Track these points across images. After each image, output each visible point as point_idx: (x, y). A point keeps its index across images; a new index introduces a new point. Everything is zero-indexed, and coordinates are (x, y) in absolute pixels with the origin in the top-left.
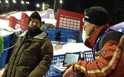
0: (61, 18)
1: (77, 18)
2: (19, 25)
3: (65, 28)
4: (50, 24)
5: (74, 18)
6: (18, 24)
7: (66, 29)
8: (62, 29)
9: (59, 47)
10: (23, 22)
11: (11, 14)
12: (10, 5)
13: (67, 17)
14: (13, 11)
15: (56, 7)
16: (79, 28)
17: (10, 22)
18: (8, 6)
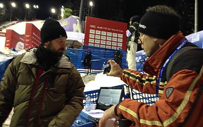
0: (92, 31)
1: (117, 30)
2: (23, 44)
3: (98, 46)
4: (74, 41)
5: (113, 30)
6: (20, 43)
7: (100, 48)
8: (94, 48)
9: (89, 78)
10: (28, 38)
11: (8, 26)
12: (6, 11)
13: (102, 28)
14: (12, 20)
15: (83, 12)
16: (121, 46)
17: (6, 39)
18: (3, 13)
